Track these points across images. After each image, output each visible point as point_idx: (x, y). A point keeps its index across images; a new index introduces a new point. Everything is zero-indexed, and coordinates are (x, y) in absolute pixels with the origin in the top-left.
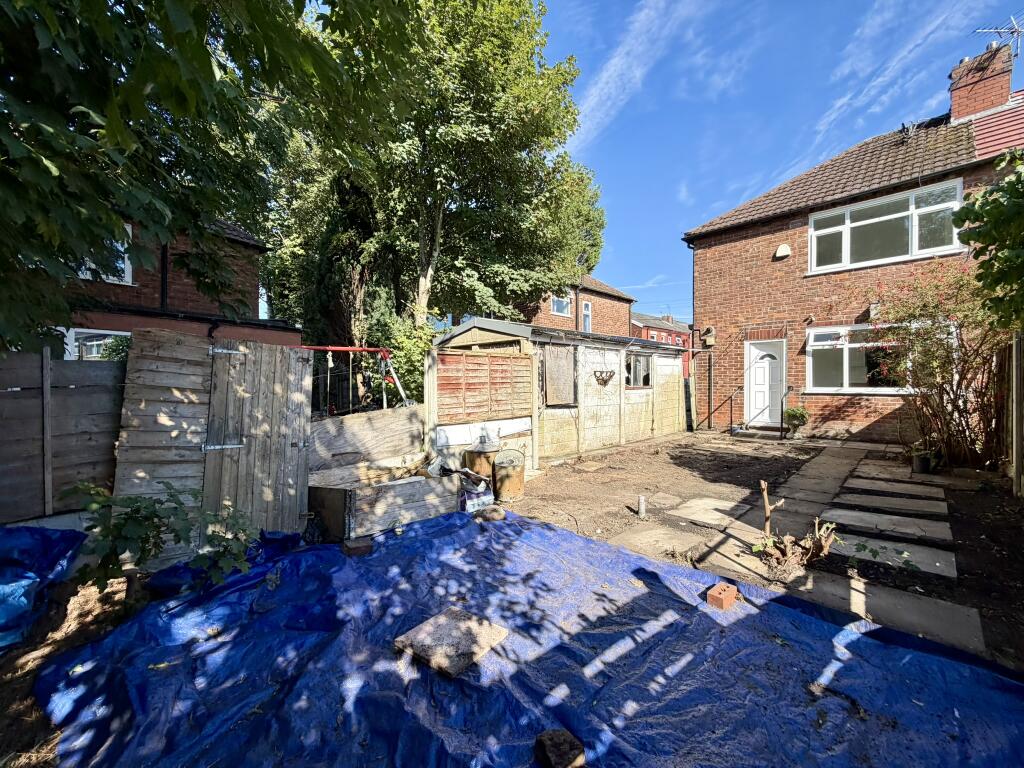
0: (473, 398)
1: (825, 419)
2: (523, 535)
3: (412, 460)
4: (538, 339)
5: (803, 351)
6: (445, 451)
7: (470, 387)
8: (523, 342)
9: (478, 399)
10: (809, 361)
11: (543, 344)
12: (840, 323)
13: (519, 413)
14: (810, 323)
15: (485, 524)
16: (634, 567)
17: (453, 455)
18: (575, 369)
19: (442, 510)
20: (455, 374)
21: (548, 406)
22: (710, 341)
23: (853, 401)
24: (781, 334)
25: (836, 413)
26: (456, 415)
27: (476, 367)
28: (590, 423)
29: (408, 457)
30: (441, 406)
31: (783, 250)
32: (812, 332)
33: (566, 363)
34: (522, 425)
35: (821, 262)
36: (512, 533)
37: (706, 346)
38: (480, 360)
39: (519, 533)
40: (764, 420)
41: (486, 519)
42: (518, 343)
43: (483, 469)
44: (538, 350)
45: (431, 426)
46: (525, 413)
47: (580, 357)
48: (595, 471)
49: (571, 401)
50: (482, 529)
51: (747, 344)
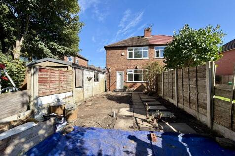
0: (52, 86)
1: (130, 87)
2: (85, 135)
3: (24, 114)
4: (74, 67)
5: (127, 74)
6: (41, 107)
7: (52, 81)
8: (69, 67)
9: (55, 86)
10: (128, 76)
11: (75, 68)
12: (132, 69)
13: (69, 90)
14: (128, 68)
15: (68, 135)
16: (128, 136)
17: (44, 108)
18: (83, 76)
19: (46, 135)
20: (46, 77)
21: (76, 87)
22: (110, 71)
23: (135, 84)
24: (123, 70)
25: (132, 86)
26: (46, 92)
27: (55, 74)
28: (86, 91)
29: (21, 114)
30: (39, 89)
31: (123, 54)
32: (128, 70)
33: (81, 74)
34: (70, 94)
35: (129, 57)
36: (80, 136)
37: (109, 72)
38: (56, 72)
39: (83, 135)
40: (120, 88)
41: (67, 133)
42: (67, 67)
43: (60, 112)
44: (73, 70)
45: (34, 97)
46: (71, 90)
47: (85, 73)
48: (92, 105)
49: (82, 85)
50: (68, 138)
51: (117, 72)
